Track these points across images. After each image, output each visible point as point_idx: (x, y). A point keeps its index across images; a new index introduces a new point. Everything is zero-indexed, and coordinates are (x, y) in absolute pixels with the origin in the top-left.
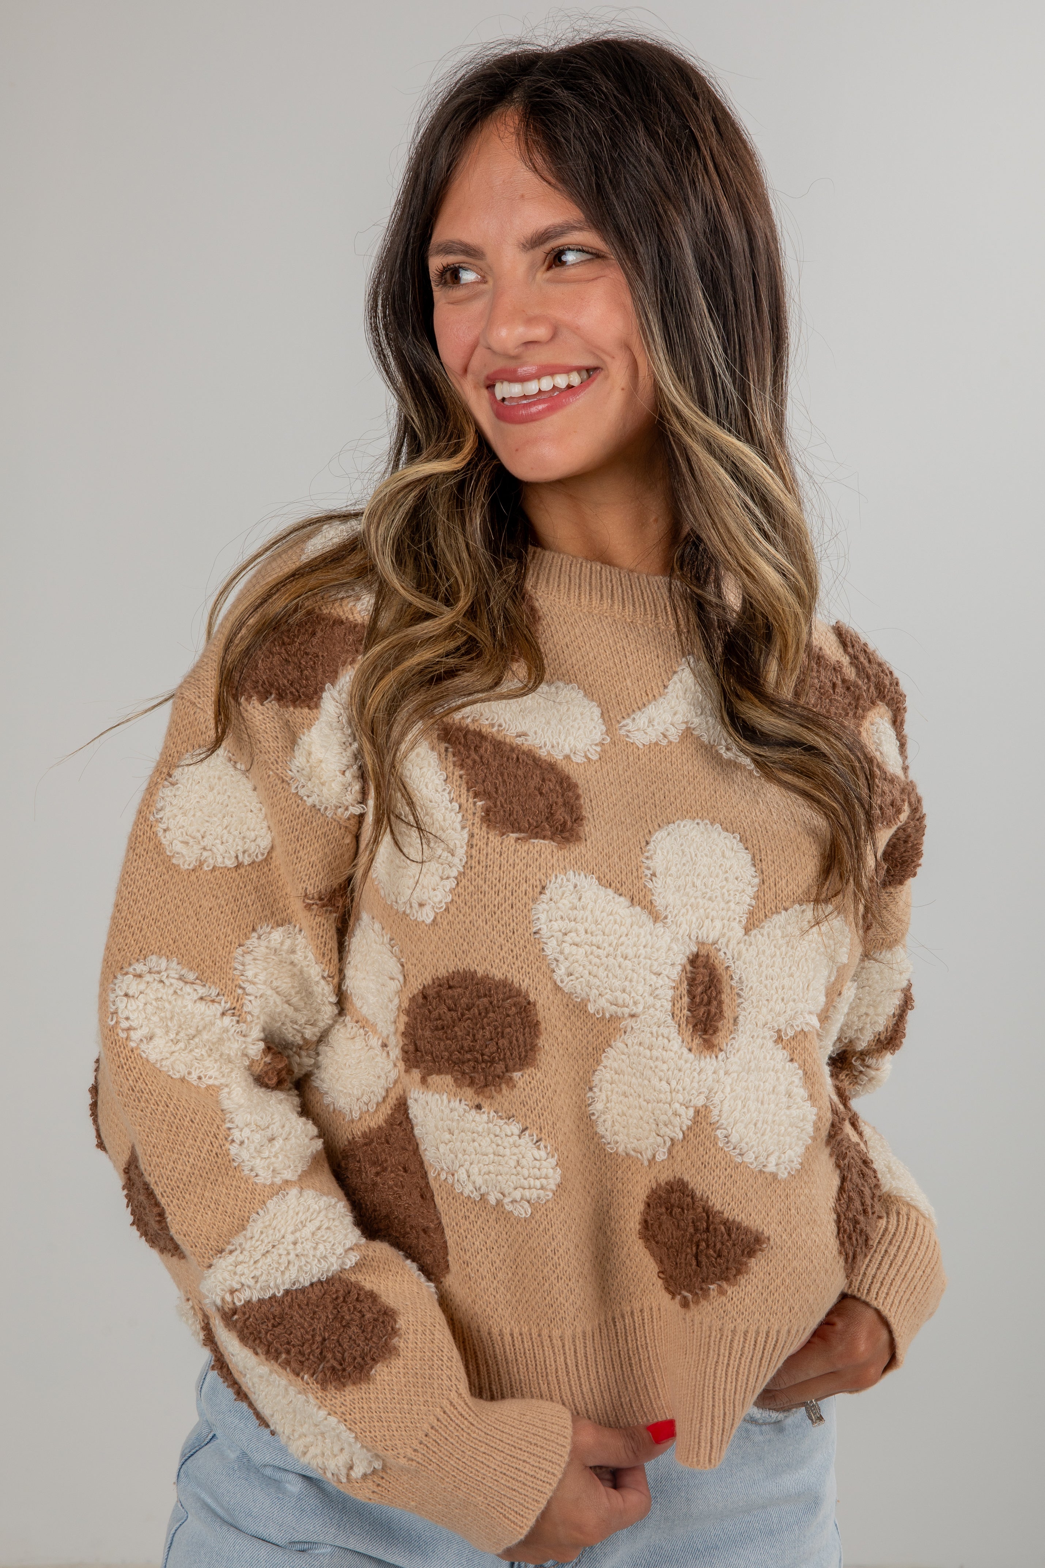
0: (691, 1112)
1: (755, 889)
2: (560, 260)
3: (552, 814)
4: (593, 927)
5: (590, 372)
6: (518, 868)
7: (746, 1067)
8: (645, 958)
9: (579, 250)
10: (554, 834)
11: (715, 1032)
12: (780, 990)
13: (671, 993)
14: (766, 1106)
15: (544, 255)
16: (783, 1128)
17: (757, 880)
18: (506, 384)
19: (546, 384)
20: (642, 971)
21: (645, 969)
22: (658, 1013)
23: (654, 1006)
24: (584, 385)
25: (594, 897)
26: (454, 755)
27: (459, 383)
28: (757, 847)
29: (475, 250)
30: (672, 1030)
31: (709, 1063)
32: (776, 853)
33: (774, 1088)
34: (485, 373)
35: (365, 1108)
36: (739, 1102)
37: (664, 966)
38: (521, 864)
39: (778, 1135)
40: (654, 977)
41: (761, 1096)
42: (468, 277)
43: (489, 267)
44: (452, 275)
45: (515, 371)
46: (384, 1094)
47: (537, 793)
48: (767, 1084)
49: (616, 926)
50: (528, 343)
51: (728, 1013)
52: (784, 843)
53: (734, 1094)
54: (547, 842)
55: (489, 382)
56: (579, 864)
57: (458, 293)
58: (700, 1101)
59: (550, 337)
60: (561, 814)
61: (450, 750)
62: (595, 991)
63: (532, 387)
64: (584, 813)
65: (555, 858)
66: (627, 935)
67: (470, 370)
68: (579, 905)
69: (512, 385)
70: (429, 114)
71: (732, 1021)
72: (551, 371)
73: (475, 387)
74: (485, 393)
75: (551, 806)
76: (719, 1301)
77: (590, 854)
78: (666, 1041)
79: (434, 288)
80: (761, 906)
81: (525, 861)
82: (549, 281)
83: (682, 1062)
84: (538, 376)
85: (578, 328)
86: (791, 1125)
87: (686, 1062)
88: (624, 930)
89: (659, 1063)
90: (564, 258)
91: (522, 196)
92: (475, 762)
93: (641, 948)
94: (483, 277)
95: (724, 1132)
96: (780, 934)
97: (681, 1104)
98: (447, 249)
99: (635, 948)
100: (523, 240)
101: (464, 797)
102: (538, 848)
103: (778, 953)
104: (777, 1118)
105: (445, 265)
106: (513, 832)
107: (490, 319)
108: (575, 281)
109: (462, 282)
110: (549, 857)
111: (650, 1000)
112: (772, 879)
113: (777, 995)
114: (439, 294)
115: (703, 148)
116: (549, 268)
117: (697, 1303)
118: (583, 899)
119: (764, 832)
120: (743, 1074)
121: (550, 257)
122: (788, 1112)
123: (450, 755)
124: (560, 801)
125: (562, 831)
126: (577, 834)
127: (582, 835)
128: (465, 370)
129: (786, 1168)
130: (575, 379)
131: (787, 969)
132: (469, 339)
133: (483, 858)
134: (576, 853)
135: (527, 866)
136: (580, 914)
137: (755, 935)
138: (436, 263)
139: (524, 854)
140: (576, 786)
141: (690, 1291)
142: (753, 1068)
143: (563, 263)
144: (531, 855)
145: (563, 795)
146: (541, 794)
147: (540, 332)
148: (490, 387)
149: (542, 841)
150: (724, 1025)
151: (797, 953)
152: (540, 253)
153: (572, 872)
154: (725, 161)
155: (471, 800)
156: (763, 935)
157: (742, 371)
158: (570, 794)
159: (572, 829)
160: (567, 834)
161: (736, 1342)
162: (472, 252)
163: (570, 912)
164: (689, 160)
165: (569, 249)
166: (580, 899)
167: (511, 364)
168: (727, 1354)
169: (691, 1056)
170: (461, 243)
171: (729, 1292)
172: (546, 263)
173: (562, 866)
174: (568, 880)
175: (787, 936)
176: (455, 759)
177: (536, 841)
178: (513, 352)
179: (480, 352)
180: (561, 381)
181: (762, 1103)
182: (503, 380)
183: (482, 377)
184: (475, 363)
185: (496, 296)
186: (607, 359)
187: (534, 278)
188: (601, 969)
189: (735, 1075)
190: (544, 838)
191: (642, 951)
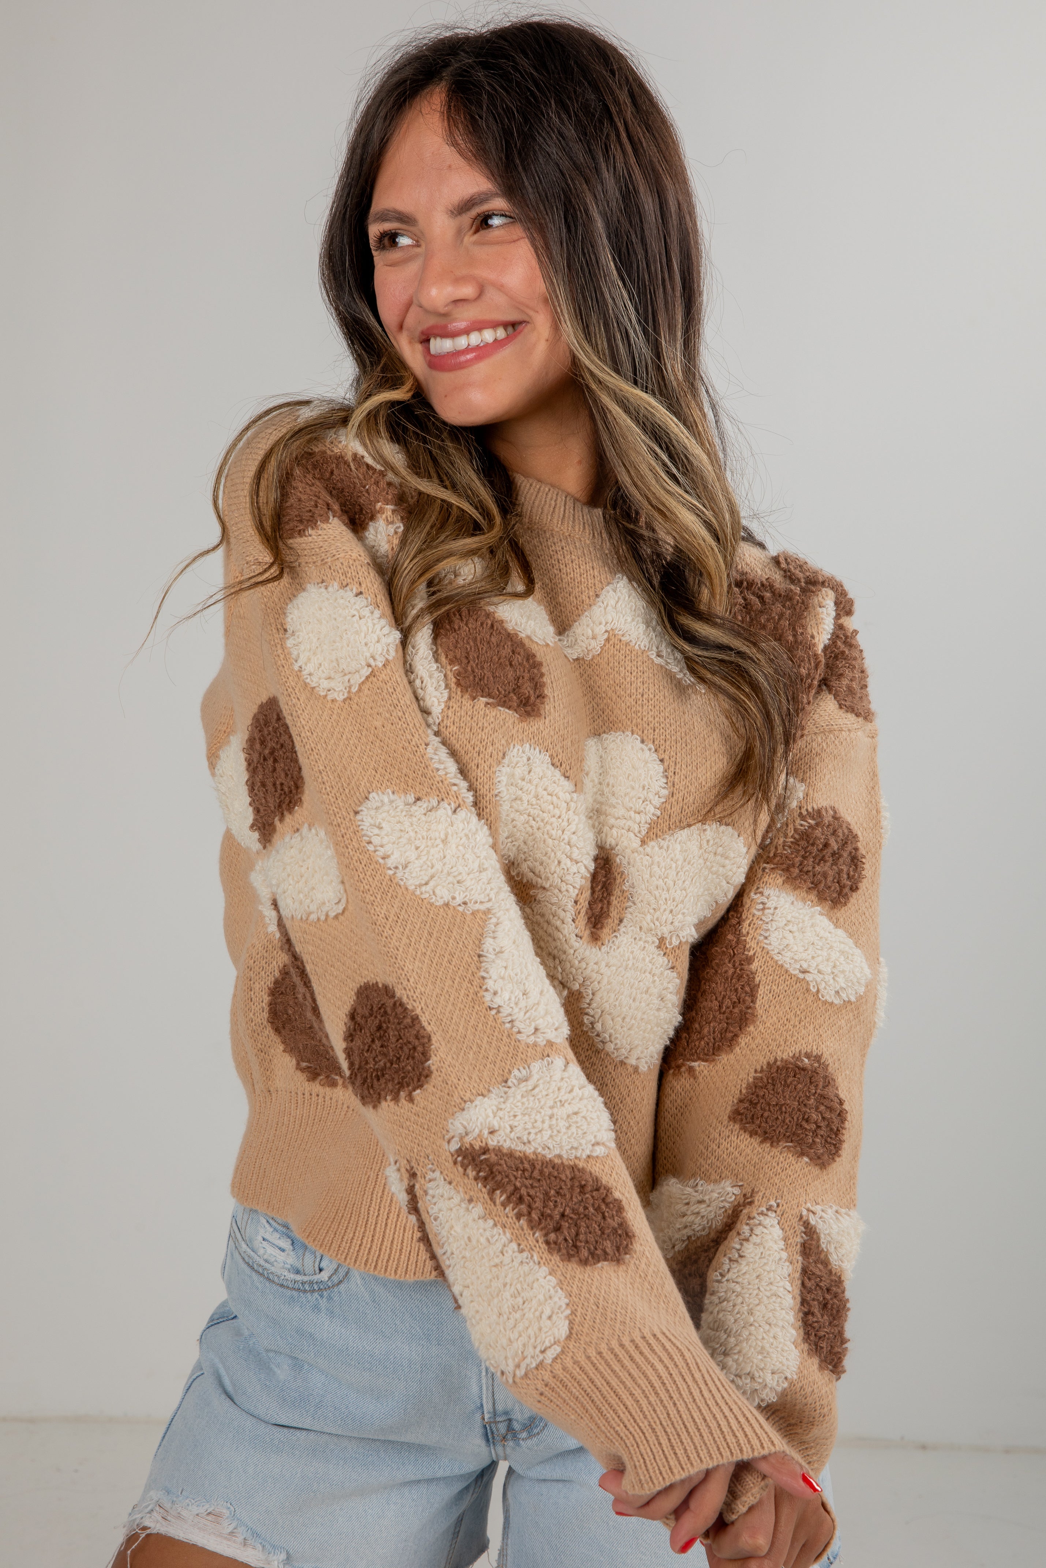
1: (663, 800)
2: (487, 224)
3: (518, 687)
4: (534, 801)
5: (513, 326)
6: (486, 731)
7: (624, 964)
9: (502, 215)
10: (518, 706)
11: (601, 928)
12: (669, 902)
14: (637, 1003)
15: (470, 221)
16: (649, 1027)
17: (665, 792)
18: (438, 339)
19: (475, 339)
24: (508, 339)
25: (541, 774)
27: (395, 339)
28: (674, 759)
29: (408, 217)
32: (689, 768)
33: (648, 988)
34: (420, 329)
36: (612, 995)
38: (489, 728)
39: (644, 1032)
41: (634, 994)
42: (404, 241)
43: (422, 233)
44: (390, 239)
45: (445, 327)
47: (507, 663)
48: (641, 983)
50: (456, 302)
51: (614, 913)
52: (699, 760)
53: (609, 986)
54: (511, 712)
55: (424, 337)
56: (536, 739)
57: (394, 255)
59: (477, 295)
60: (527, 689)
63: (462, 342)
64: (546, 692)
65: (516, 729)
67: (404, 327)
68: (527, 777)
69: (444, 340)
70: (369, 92)
71: (617, 922)
72: (478, 326)
73: (410, 342)
74: (419, 347)
75: (519, 678)
77: (547, 731)
79: (374, 253)
80: (667, 817)
81: (492, 726)
82: (475, 243)
84: (467, 332)
85: (502, 286)
86: (658, 1025)
90: (490, 222)
91: (450, 166)
94: (417, 241)
95: (592, 1019)
96: (679, 849)
98: (384, 217)
100: (451, 207)
102: (504, 717)
103: (674, 865)
104: (645, 1016)
105: (382, 231)
106: (483, 697)
107: (421, 281)
108: (497, 243)
109: (400, 245)
110: (511, 727)
112: (681, 794)
113: (665, 907)
114: (379, 258)
115: (617, 120)
116: (476, 231)
118: (532, 774)
119: (684, 745)
120: (621, 969)
121: (478, 222)
122: (657, 1014)
124: (527, 676)
125: (525, 705)
126: (538, 709)
127: (542, 712)
128: (401, 327)
129: (646, 1063)
130: (501, 333)
131: (680, 882)
132: (404, 298)
133: (457, 720)
134: (535, 728)
135: (495, 730)
136: (526, 786)
137: (653, 847)
138: (374, 230)
139: (492, 719)
140: (540, 664)
142: (630, 966)
143: (489, 226)
144: (498, 722)
145: (529, 671)
146: (511, 665)
147: (467, 291)
148: (426, 341)
149: (507, 710)
150: (610, 923)
151: (693, 870)
152: (467, 218)
153: (528, 745)
154: (639, 131)
156: (661, 848)
157: (655, 330)
158: (536, 671)
159: (534, 704)
160: (529, 708)
162: (405, 219)
163: (520, 781)
164: (601, 131)
165: (494, 214)
166: (530, 772)
167: (441, 321)
170: (396, 211)
172: (474, 228)
173: (520, 737)
174: (523, 752)
175: (686, 851)
177: (502, 709)
178: (442, 310)
179: (413, 310)
180: (488, 336)
181: (634, 1000)
182: (436, 336)
183: (417, 333)
184: (410, 320)
185: (428, 257)
186: (531, 313)
187: (462, 241)
189: (614, 968)
190: (509, 708)
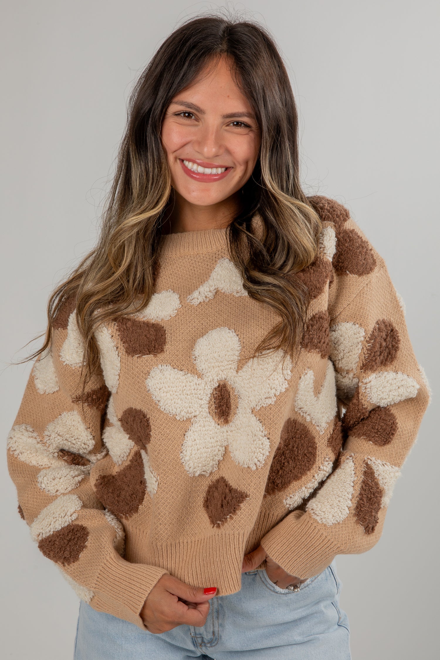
0: (224, 448)
1: (240, 351)
4: (171, 385)
6: (139, 368)
8: (195, 394)
11: (228, 415)
13: (207, 405)
20: (195, 399)
21: (196, 399)
22: (204, 413)
23: (202, 411)
25: (170, 373)
26: (117, 326)
30: (210, 418)
31: (226, 428)
35: (123, 459)
37: (203, 396)
40: (200, 401)
46: (129, 451)
49: (181, 384)
51: (233, 406)
54: (149, 356)
56: (164, 361)
58: (225, 444)
61: (116, 324)
62: (178, 410)
64: (166, 340)
65: (153, 361)
66: (186, 386)
68: (164, 377)
71: (235, 409)
76: (231, 522)
77: (168, 356)
78: (209, 423)
81: (141, 365)
83: (216, 429)
87: (218, 429)
88: (184, 384)
89: (209, 432)
92: (124, 329)
93: (193, 390)
96: (250, 370)
97: (220, 446)
99: (190, 391)
101: (119, 343)
102: (146, 359)
106: (136, 355)
110: (151, 361)
111: (201, 409)
112: (248, 345)
117: (223, 525)
118: (165, 375)
123: (116, 326)
127: (164, 349)
133: (126, 366)
134: (162, 357)
136: (165, 381)
137: (241, 372)
139: (141, 362)
141: (220, 521)
144: (143, 362)
146: (147, 337)
149: (147, 356)
150: (232, 411)
153: (160, 366)
155: (122, 345)
156: (244, 372)
159: (161, 348)
161: (240, 538)
163: (160, 380)
168: (238, 544)
169: (219, 427)
171: (234, 518)
173: (156, 364)
174: (159, 369)
176: (117, 328)
177: (145, 356)
188: (179, 400)
191: (193, 392)
